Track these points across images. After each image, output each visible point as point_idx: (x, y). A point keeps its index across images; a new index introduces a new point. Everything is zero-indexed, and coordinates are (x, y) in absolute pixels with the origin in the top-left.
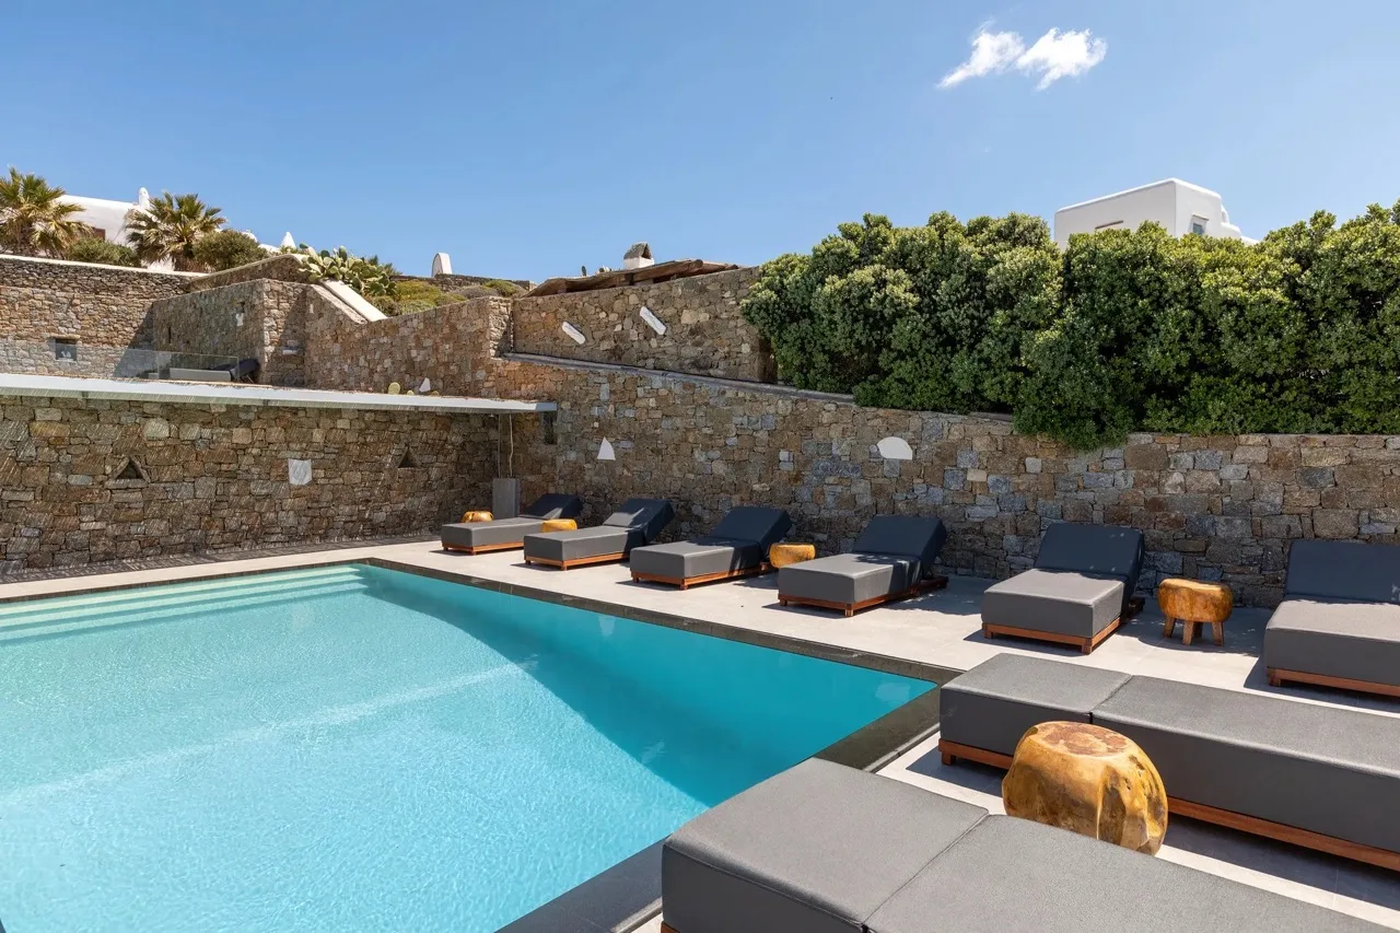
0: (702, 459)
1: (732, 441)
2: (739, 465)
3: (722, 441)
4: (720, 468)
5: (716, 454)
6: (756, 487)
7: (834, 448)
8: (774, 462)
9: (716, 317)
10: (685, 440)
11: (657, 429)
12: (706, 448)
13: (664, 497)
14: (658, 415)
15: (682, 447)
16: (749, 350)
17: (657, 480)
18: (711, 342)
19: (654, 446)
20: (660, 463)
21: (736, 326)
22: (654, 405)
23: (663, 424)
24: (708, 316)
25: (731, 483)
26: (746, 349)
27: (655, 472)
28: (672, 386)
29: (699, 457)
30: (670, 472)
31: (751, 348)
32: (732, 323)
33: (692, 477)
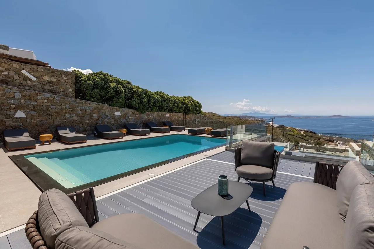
0: (69, 116)
1: (79, 112)
2: (81, 117)
3: (76, 112)
5: (73, 115)
6: (87, 122)
7: (106, 114)
8: (91, 116)
9: (59, 81)
10: (62, 111)
11: (48, 108)
12: (70, 114)
13: (53, 127)
14: (49, 104)
15: (60, 113)
16: (71, 91)
17: (50, 122)
18: (57, 87)
19: (48, 113)
20: (51, 118)
21: (67, 84)
22: (47, 102)
23: (51, 107)
24: (56, 80)
25: (79, 122)
26: (71, 90)
27: (49, 120)
28: (55, 97)
29: (67, 115)
30: (56, 120)
31: (73, 90)
32: (65, 84)
33: (65, 121)
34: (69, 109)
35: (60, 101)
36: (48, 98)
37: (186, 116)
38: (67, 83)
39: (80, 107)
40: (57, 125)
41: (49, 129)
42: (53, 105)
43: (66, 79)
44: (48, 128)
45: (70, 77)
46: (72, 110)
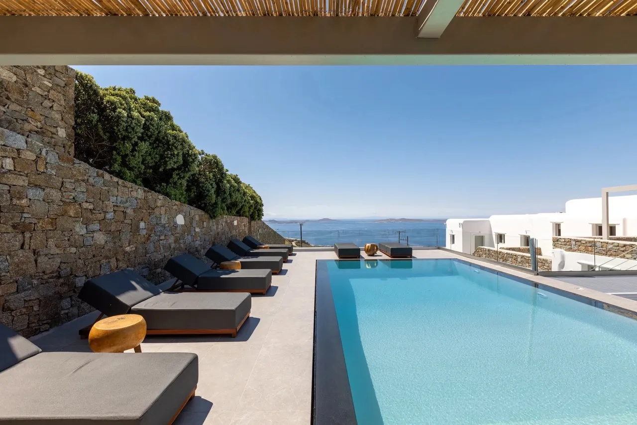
0: (84, 231)
1: (110, 216)
2: (115, 235)
3: (102, 215)
4: (101, 238)
5: (96, 226)
6: (128, 249)
7: (162, 220)
8: (136, 230)
9: (26, 86)
10: (64, 214)
11: (19, 199)
12: (87, 223)
13: (35, 282)
14: (21, 182)
15: (61, 221)
16: (64, 136)
17: (23, 263)
18: (18, 108)
19: (17, 220)
20: (27, 241)
21: (52, 107)
22: (12, 168)
23: (31, 193)
24: (14, 78)
25: (110, 250)
26: (62, 133)
27: (20, 253)
28: (44, 153)
29: (80, 229)
30: (45, 251)
31: (68, 135)
32: (47, 103)
33: (73, 250)
34: (85, 205)
35: (59, 168)
36: (18, 150)
37: (252, 223)
38: (54, 101)
39: (113, 199)
40: (48, 272)
41: (18, 295)
42: (36, 186)
43: (50, 85)
44: (18, 292)
45: (63, 84)
46: (91, 207)
